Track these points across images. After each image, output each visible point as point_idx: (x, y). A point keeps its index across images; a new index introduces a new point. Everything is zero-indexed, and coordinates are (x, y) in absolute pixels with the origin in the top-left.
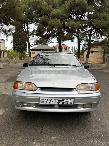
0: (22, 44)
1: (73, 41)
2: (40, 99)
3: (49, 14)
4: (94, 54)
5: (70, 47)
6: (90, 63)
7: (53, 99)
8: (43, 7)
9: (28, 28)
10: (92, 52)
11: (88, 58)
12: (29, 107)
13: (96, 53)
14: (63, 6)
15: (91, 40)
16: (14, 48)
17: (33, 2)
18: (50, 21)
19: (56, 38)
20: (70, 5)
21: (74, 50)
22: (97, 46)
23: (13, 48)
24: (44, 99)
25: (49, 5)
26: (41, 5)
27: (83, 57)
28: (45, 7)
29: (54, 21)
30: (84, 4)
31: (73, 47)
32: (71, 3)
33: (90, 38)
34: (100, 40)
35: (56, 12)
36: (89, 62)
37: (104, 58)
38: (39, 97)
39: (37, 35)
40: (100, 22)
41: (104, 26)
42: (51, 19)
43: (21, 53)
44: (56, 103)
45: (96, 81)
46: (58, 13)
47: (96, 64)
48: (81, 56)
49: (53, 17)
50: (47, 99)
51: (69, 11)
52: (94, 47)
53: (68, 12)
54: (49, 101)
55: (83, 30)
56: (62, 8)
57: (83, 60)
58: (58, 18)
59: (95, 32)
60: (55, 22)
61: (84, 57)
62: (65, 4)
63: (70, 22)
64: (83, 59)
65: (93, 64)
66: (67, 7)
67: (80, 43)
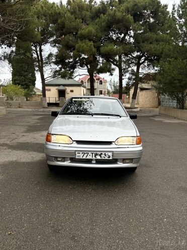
0: (27, 75)
1: (111, 75)
2: (77, 153)
3: (77, 33)
4: (144, 92)
5: (106, 80)
6: (137, 108)
7: (90, 153)
8: (67, 23)
9: (41, 51)
10: (142, 89)
11: (134, 100)
12: (64, 161)
13: (148, 91)
14: (97, 21)
15: (140, 72)
16: (15, 81)
17: (52, 13)
18: (78, 43)
19: (86, 68)
20: (108, 20)
21: (114, 86)
22: (148, 82)
23: (12, 80)
24: (81, 153)
25: (76, 18)
26: (63, 18)
27: (127, 97)
28: (71, 23)
29: (84, 44)
30: (127, 21)
31: (112, 81)
32: (109, 18)
33: (138, 69)
34: (152, 71)
35: (87, 30)
36: (136, 106)
37: (159, 99)
38: (75, 151)
39: (56, 63)
40: (151, 47)
41: (157, 53)
42: (79, 41)
43: (26, 90)
44: (94, 158)
45: (138, 135)
46: (90, 32)
47: (148, 108)
48: (124, 96)
49: (83, 38)
50: (84, 152)
51: (107, 29)
52: (144, 83)
53: (105, 30)
54: (86, 155)
55: (127, 56)
56: (96, 24)
57: (128, 103)
58: (90, 40)
59: (145, 60)
60: (85, 46)
61: (129, 97)
62: (99, 18)
63: (107, 46)
64: (127, 100)
65: (142, 109)
66: (104, 24)
67: (123, 77)
